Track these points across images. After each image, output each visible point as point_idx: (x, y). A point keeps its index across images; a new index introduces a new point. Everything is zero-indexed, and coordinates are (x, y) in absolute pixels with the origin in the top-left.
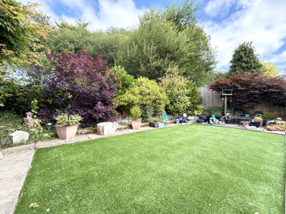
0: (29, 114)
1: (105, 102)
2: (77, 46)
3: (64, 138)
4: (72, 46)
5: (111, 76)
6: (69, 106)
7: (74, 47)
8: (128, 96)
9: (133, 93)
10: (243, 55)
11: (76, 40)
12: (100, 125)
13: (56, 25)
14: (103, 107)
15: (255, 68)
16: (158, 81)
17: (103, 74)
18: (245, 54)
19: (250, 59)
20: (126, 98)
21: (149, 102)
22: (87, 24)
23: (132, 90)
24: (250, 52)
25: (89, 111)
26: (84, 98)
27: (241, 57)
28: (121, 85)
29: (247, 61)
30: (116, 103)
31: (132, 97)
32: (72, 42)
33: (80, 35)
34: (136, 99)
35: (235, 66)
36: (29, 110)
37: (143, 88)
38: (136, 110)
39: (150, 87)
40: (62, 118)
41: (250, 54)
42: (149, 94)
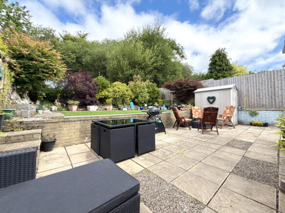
0: (56, 100)
1: (91, 96)
2: (77, 56)
3: (72, 111)
4: (73, 56)
5: (95, 83)
6: (74, 98)
7: (75, 57)
8: (105, 93)
9: (108, 92)
10: (217, 59)
11: (77, 51)
12: (88, 107)
13: (60, 37)
14: (90, 98)
15: (227, 71)
16: (127, 84)
17: (90, 82)
18: (219, 59)
19: (223, 63)
20: (103, 94)
21: (118, 96)
22: (86, 34)
23: (108, 89)
24: (223, 56)
25: (83, 100)
26: (80, 94)
27: (216, 61)
28: (101, 87)
29: (220, 64)
30: (98, 96)
31: (107, 93)
32: (74, 52)
33: (81, 46)
34: (110, 95)
35: (211, 69)
36: (56, 99)
37: (115, 88)
38: (109, 101)
39: (120, 88)
40: (70, 102)
41: (224, 59)
42: (119, 92)
